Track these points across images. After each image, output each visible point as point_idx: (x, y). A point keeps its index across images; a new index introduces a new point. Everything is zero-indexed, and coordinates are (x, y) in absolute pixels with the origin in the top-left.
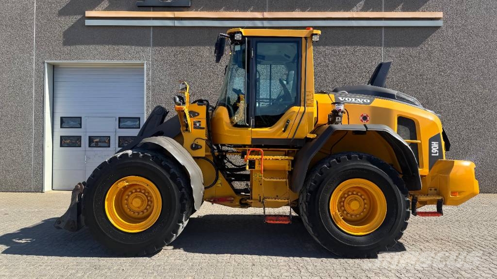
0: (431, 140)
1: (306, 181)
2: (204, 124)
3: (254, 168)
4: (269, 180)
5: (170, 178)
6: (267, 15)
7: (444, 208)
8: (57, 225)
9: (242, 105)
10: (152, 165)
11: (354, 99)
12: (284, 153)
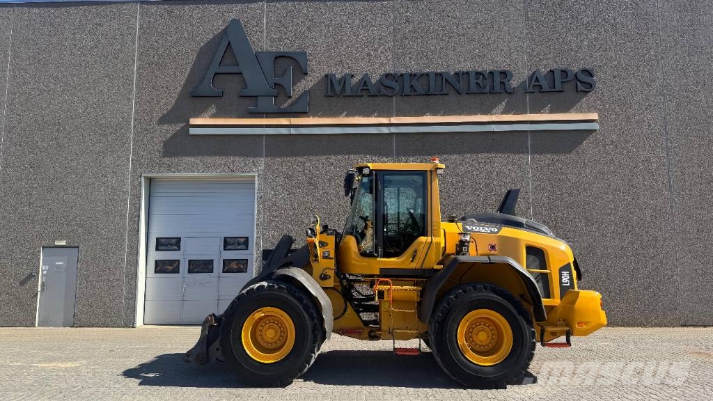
0: (562, 270)
1: (433, 313)
2: (332, 255)
3: (383, 298)
4: (397, 310)
5: (304, 308)
6: (394, 120)
7: (572, 338)
8: (186, 358)
9: (370, 232)
10: (286, 296)
11: (481, 228)
12: (413, 283)
